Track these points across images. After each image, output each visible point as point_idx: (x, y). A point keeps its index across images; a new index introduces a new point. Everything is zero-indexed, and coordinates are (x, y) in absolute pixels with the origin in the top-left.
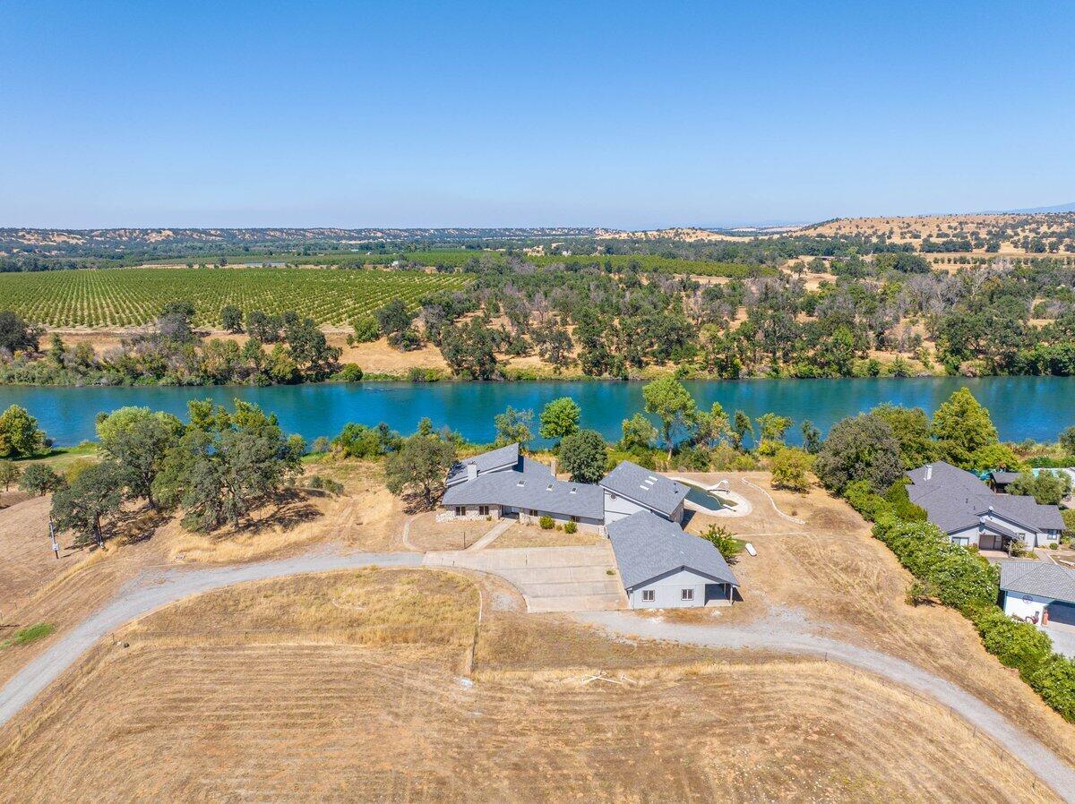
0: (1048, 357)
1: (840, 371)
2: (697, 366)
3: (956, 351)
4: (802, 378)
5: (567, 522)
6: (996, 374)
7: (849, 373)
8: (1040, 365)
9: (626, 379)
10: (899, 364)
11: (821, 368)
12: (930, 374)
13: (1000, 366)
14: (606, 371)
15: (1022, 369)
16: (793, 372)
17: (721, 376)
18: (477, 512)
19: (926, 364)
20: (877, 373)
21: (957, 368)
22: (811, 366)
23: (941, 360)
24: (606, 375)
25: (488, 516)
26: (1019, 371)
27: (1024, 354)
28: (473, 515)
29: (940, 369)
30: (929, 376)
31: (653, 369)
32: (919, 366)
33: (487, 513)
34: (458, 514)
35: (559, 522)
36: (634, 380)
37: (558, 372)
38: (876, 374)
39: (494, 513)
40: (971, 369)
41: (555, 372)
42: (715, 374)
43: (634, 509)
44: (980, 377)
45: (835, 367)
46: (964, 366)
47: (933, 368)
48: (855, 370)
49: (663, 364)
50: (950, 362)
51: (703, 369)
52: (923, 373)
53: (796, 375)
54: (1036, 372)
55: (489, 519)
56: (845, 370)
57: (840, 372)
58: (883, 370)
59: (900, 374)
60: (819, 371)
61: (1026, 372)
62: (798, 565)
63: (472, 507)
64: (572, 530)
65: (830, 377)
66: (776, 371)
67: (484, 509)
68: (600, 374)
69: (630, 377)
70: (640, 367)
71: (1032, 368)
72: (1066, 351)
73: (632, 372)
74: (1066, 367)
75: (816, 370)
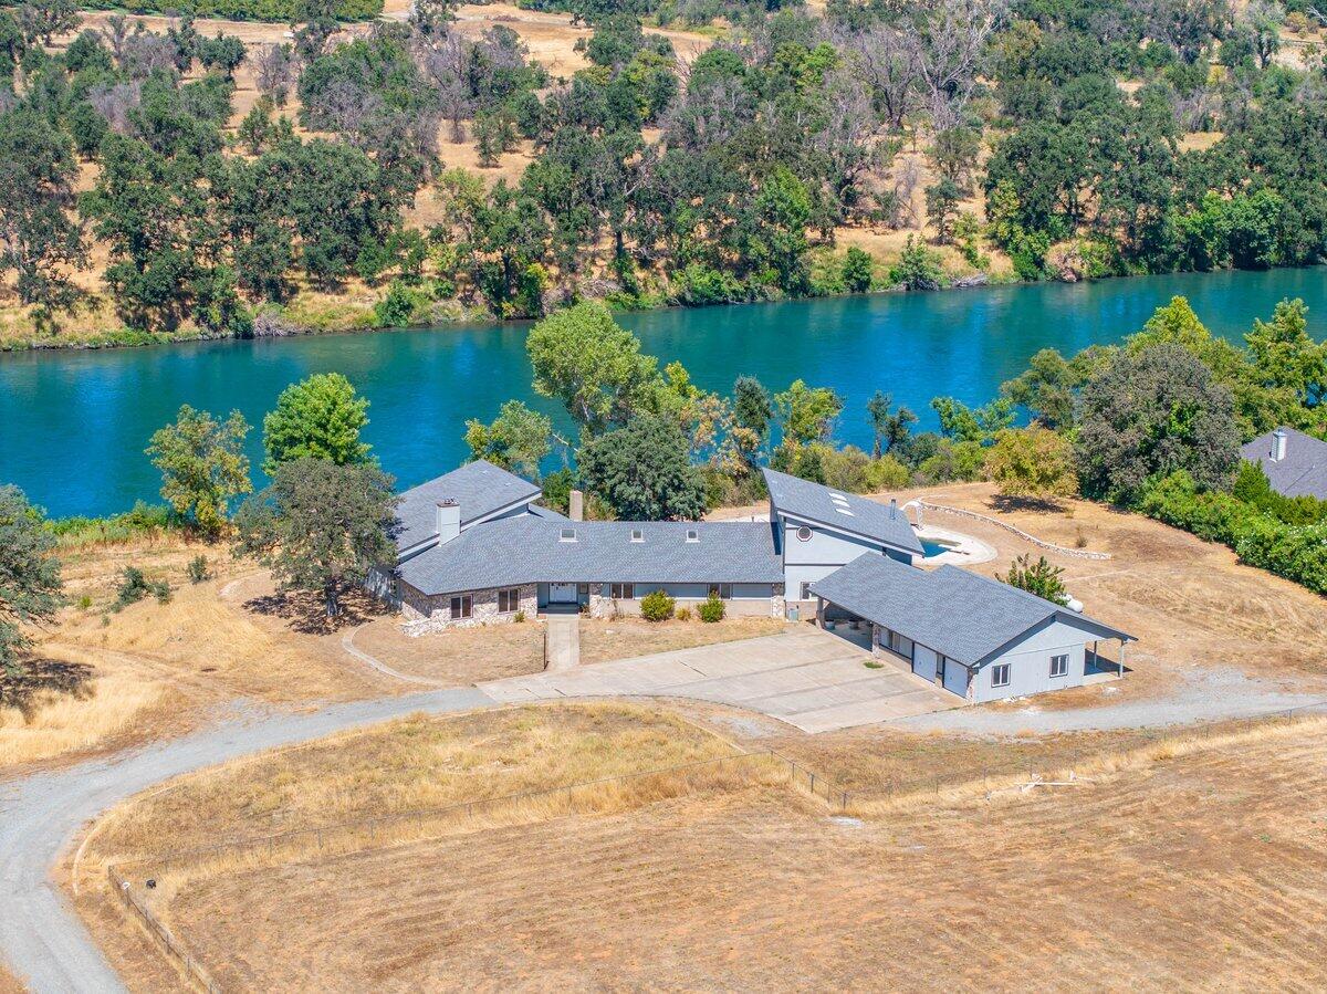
0: (1226, 226)
1: (781, 282)
2: (431, 288)
3: (1034, 218)
4: (694, 305)
5: (704, 601)
6: (1123, 274)
7: (803, 287)
8: (1210, 248)
9: (247, 335)
10: (914, 258)
11: (739, 277)
12: (984, 279)
13: (1128, 250)
14: (186, 316)
15: (1174, 255)
16: (672, 291)
17: (498, 311)
18: (495, 606)
19: (970, 255)
20: (867, 283)
21: (1039, 263)
22: (715, 273)
23: (1003, 245)
24: (187, 327)
25: (516, 613)
26: (1169, 264)
27: (1180, 222)
28: (486, 612)
29: (1001, 265)
30: (982, 285)
31: (313, 305)
32: (954, 261)
33: (514, 608)
34: (455, 615)
35: (682, 603)
36: (270, 336)
37: (47, 325)
38: (863, 285)
39: (528, 605)
40: (1069, 263)
41: (39, 326)
42: (481, 309)
43: (850, 553)
44: (1092, 281)
45: (773, 273)
46: (1054, 256)
47: (987, 264)
48: (816, 279)
49: (337, 288)
50: (1024, 247)
51: (445, 295)
52: (969, 279)
53: (682, 299)
54: (1203, 265)
55: (520, 619)
56: (794, 278)
57: (782, 287)
58: (879, 274)
59: (917, 284)
60: (737, 286)
61: (1184, 265)
62: (1163, 616)
63: (483, 595)
64: (713, 615)
65: (759, 299)
66: (630, 289)
67: (508, 598)
68: (172, 325)
69: (258, 326)
70: (277, 298)
71: (1195, 257)
72: (1263, 211)
73: (260, 313)
74: (1264, 249)
75: (729, 283)
